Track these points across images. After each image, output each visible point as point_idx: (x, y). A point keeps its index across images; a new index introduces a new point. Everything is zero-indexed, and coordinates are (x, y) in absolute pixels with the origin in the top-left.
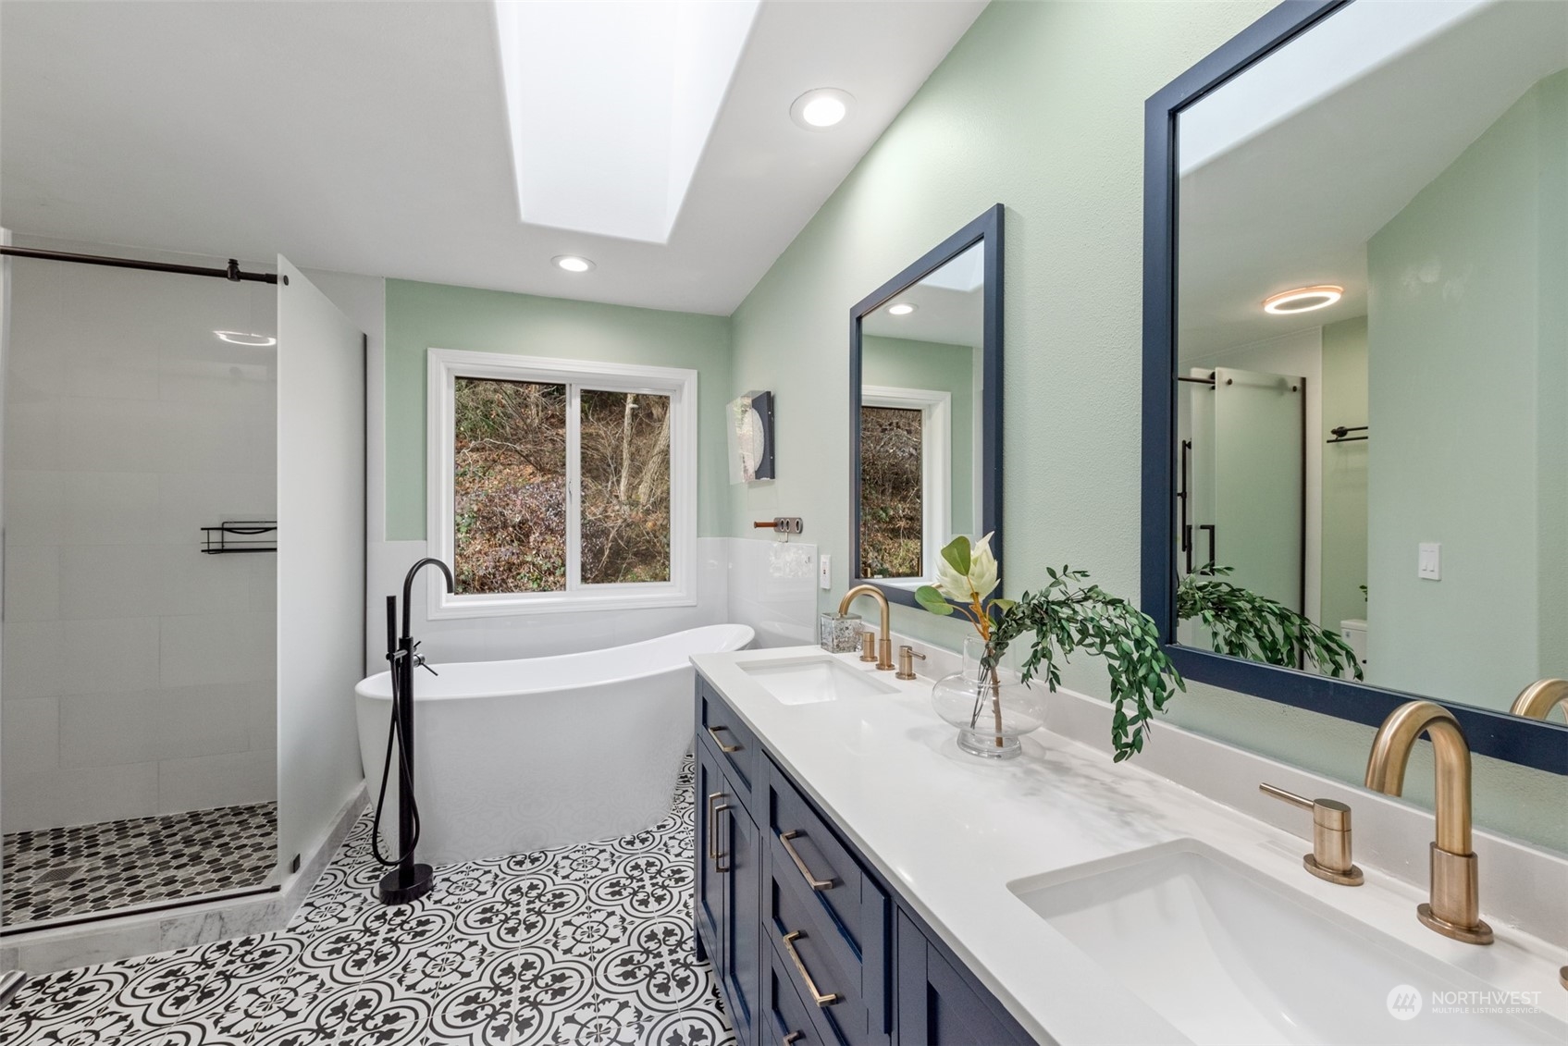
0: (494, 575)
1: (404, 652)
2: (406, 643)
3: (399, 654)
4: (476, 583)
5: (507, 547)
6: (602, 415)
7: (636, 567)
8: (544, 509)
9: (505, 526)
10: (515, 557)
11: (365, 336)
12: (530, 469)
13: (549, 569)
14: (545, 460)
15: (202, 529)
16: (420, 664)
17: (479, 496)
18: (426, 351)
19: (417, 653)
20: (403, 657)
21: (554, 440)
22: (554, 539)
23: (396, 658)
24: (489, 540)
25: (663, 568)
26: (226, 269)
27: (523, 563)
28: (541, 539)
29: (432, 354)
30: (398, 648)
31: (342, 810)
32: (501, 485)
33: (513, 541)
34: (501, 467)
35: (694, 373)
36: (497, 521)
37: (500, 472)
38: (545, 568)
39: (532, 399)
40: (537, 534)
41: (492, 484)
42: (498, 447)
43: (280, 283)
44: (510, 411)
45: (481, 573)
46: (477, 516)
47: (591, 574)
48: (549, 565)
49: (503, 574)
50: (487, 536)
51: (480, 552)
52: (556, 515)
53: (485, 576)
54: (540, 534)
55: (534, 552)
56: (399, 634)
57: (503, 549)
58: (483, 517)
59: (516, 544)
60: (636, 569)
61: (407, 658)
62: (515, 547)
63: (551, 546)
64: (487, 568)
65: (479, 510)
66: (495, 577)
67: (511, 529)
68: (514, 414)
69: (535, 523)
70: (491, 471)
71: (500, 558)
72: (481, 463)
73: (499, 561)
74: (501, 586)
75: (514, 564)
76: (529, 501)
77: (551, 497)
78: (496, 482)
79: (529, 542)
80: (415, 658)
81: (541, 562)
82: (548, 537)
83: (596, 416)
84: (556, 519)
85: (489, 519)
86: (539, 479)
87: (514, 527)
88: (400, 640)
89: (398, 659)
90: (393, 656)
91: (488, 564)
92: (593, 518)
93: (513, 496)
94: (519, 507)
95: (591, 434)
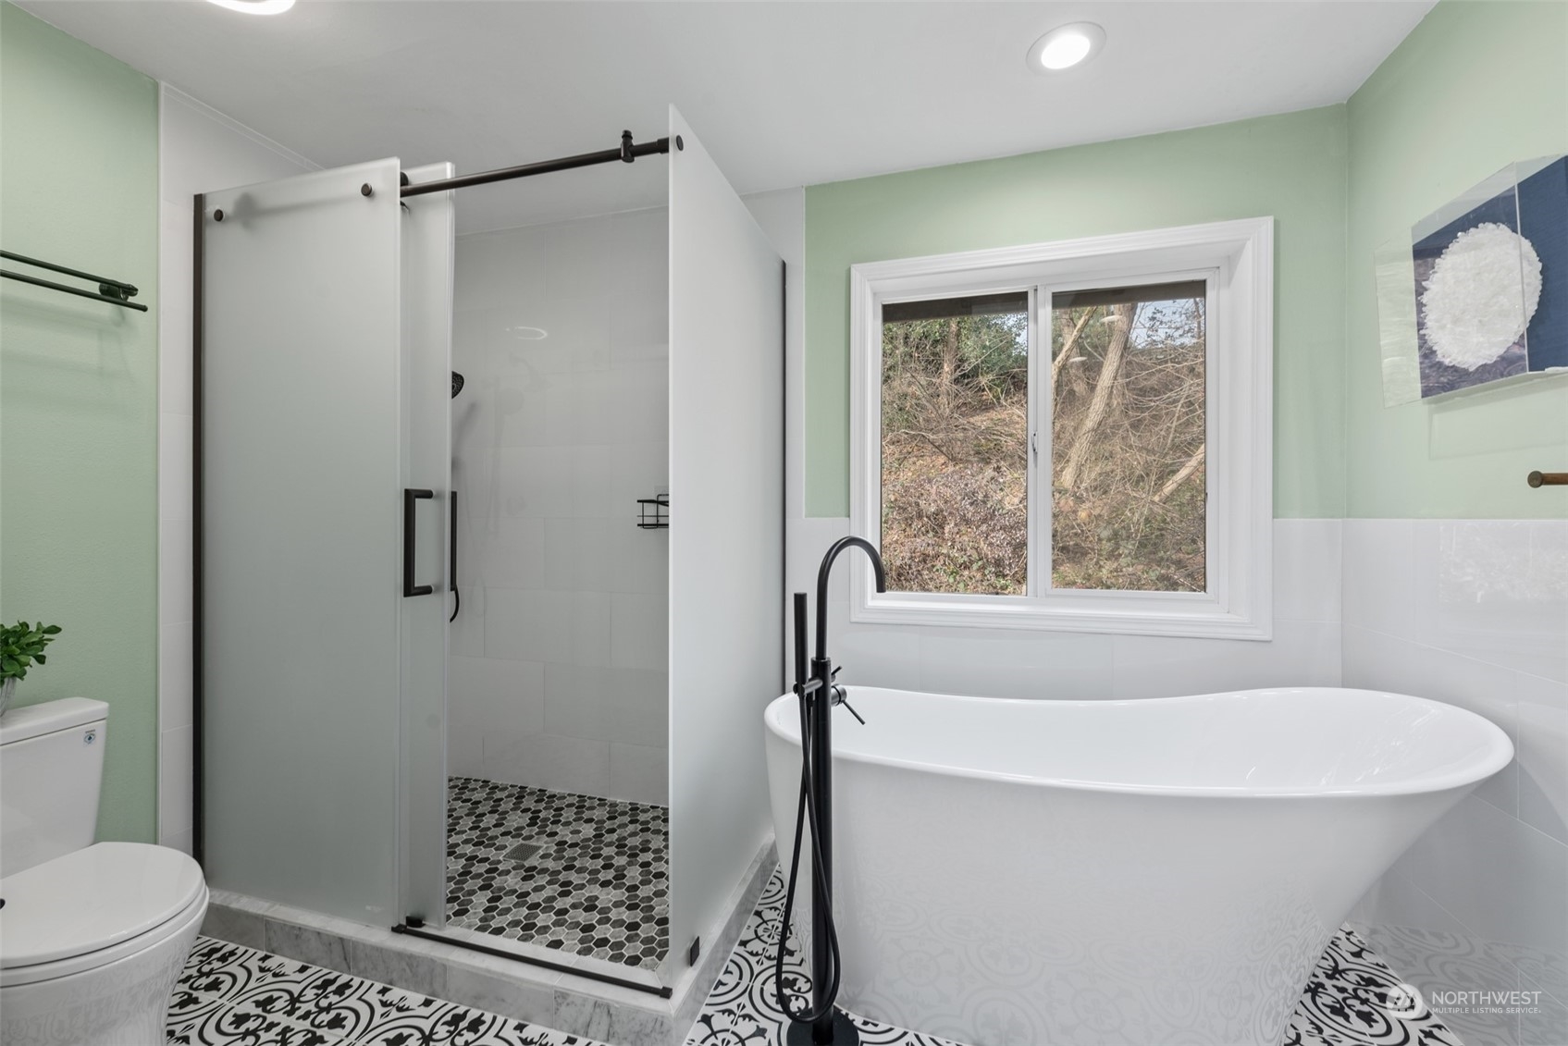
0: (910, 566)
1: (818, 684)
2: (821, 667)
3: (812, 686)
4: (894, 573)
5: (923, 538)
6: (1015, 399)
7: (1062, 565)
8: (959, 498)
9: (920, 516)
10: (930, 548)
11: (784, 265)
12: (942, 459)
13: (965, 562)
14: (957, 450)
15: (638, 501)
16: (840, 701)
17: (894, 486)
18: (849, 270)
19: (837, 684)
20: (817, 691)
21: (965, 429)
22: (969, 530)
23: (806, 692)
24: (905, 530)
25: (1097, 567)
26: (619, 147)
27: (937, 556)
28: (956, 530)
29: (857, 272)
30: (809, 676)
31: (755, 861)
32: (915, 476)
33: (927, 532)
34: (915, 459)
35: (1266, 225)
36: (912, 511)
37: (914, 463)
38: (961, 561)
39: (943, 389)
40: (952, 525)
41: (906, 475)
42: (913, 437)
43: (672, 146)
44: (924, 402)
45: (898, 563)
46: (894, 505)
47: (1010, 570)
48: (966, 558)
49: (919, 566)
50: (903, 526)
51: (896, 542)
52: (972, 504)
53: (901, 567)
54: (956, 525)
55: (950, 544)
56: (811, 653)
57: (918, 540)
58: (900, 508)
59: (931, 534)
60: (1062, 568)
61: (822, 692)
62: (930, 538)
63: (966, 538)
64: (903, 558)
65: (896, 500)
66: (910, 568)
67: (925, 519)
68: (927, 404)
69: (950, 513)
70: (905, 462)
71: (916, 549)
72: (896, 456)
73: (914, 552)
74: (916, 577)
75: (929, 556)
76: (942, 489)
77: (966, 485)
78: (910, 474)
79: (943, 533)
80: (833, 691)
81: (956, 555)
82: (963, 528)
83: (1009, 401)
84: (971, 509)
85: (905, 509)
86: (951, 469)
87: (928, 517)
88: (814, 664)
89: (810, 695)
90: (803, 690)
91: (904, 554)
92: (1012, 508)
93: (927, 486)
94: (934, 497)
95: (1004, 420)
